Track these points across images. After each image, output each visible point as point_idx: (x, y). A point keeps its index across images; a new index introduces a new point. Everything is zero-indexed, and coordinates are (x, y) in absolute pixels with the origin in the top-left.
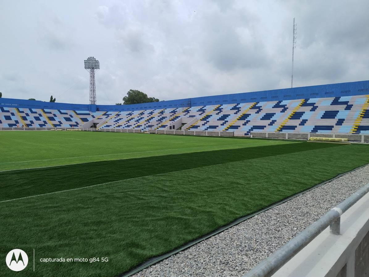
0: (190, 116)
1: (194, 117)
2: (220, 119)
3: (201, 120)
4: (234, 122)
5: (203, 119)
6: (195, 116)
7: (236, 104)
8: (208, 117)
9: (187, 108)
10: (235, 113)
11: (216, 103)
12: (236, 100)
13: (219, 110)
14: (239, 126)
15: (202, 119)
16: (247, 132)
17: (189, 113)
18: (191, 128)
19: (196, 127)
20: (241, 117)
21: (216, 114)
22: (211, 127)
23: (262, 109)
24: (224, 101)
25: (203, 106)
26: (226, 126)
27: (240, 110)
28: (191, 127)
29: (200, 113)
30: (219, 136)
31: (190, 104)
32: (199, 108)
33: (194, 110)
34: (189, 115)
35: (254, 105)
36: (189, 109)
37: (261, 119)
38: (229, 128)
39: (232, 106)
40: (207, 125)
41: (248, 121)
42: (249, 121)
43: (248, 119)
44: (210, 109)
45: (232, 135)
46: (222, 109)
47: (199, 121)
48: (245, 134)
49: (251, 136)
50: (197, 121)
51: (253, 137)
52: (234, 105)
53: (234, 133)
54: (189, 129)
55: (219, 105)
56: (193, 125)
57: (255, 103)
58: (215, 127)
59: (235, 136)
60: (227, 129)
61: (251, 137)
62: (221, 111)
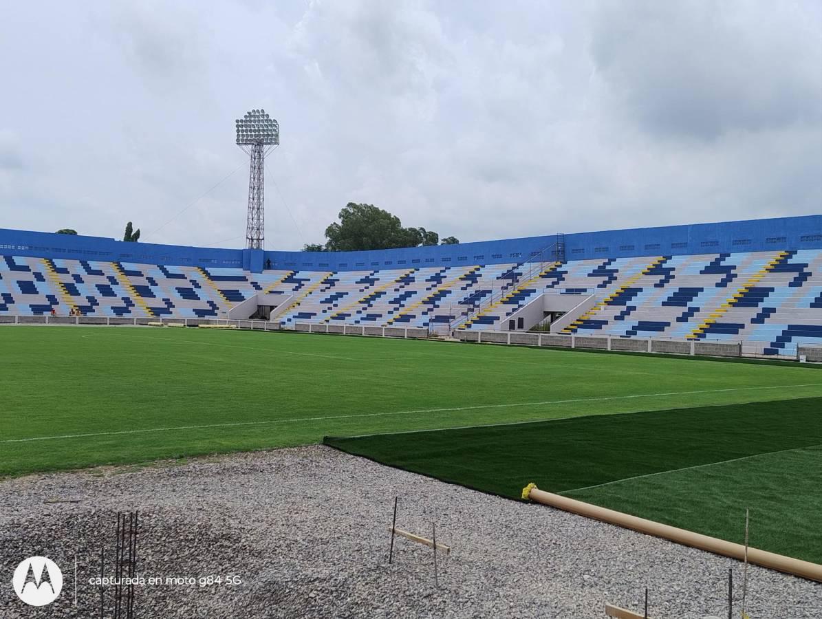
0: (569, 291)
1: (583, 293)
2: (671, 302)
3: (609, 303)
4: (720, 313)
5: (614, 301)
6: (585, 290)
7: (718, 256)
8: (629, 293)
9: (552, 265)
10: (718, 285)
11: (649, 250)
12: (716, 243)
13: (663, 273)
14: (742, 326)
15: (609, 299)
16: (772, 344)
17: (563, 279)
18: (579, 326)
19: (598, 324)
20: (740, 296)
21: (656, 286)
22: (644, 326)
23: (810, 274)
24: (673, 246)
25: (607, 261)
26: (694, 325)
27: (736, 276)
28: (579, 323)
29: (600, 280)
30: (692, 354)
31: (563, 251)
32: (595, 264)
33: (578, 271)
34: (562, 286)
35: (779, 258)
36: (560, 266)
37: (812, 305)
38: (706, 331)
39: (707, 259)
40: (632, 321)
41: (768, 312)
42: (774, 310)
43: (767, 303)
44: (630, 269)
45: (735, 352)
46: (673, 269)
47: (602, 307)
48: (767, 351)
49: (801, 357)
50: (596, 306)
51: (807, 361)
52: (712, 258)
53: (743, 347)
54: (575, 331)
55: (661, 258)
56: (586, 318)
57: (783, 253)
58: (659, 326)
59: (743, 355)
60: (701, 332)
61: (801, 361)
62: (669, 278)
